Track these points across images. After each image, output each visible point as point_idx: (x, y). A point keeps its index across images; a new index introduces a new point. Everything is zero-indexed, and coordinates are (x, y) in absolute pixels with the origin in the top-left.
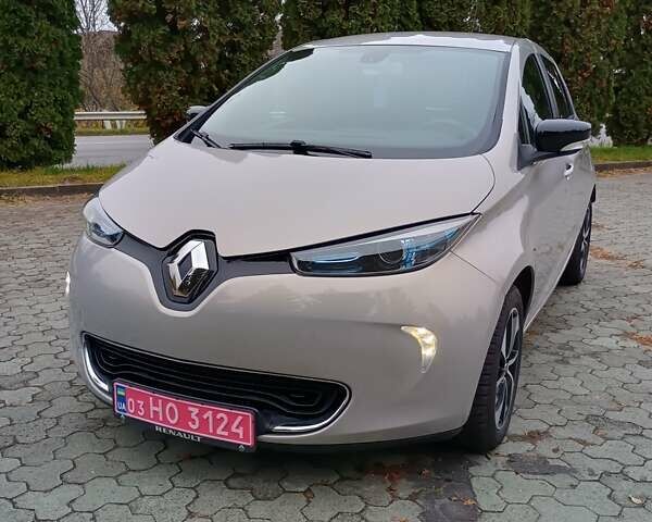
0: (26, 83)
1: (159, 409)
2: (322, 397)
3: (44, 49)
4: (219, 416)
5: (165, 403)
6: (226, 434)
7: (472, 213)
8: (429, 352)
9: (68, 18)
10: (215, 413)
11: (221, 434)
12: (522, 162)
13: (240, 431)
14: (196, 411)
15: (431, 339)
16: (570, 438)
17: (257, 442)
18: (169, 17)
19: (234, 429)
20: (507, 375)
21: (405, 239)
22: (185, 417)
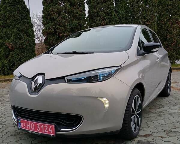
0: (21, 52)
1: (29, 126)
2: (75, 120)
3: (26, 43)
4: (45, 126)
5: (31, 123)
6: (47, 132)
7: (120, 66)
8: (107, 106)
9: (32, 35)
10: (44, 125)
11: (46, 132)
12: (138, 54)
13: (51, 131)
14: (39, 125)
15: (107, 102)
16: (158, 136)
17: (56, 134)
18: (58, 33)
19: (49, 131)
20: (137, 116)
21: (99, 72)
22: (36, 127)
